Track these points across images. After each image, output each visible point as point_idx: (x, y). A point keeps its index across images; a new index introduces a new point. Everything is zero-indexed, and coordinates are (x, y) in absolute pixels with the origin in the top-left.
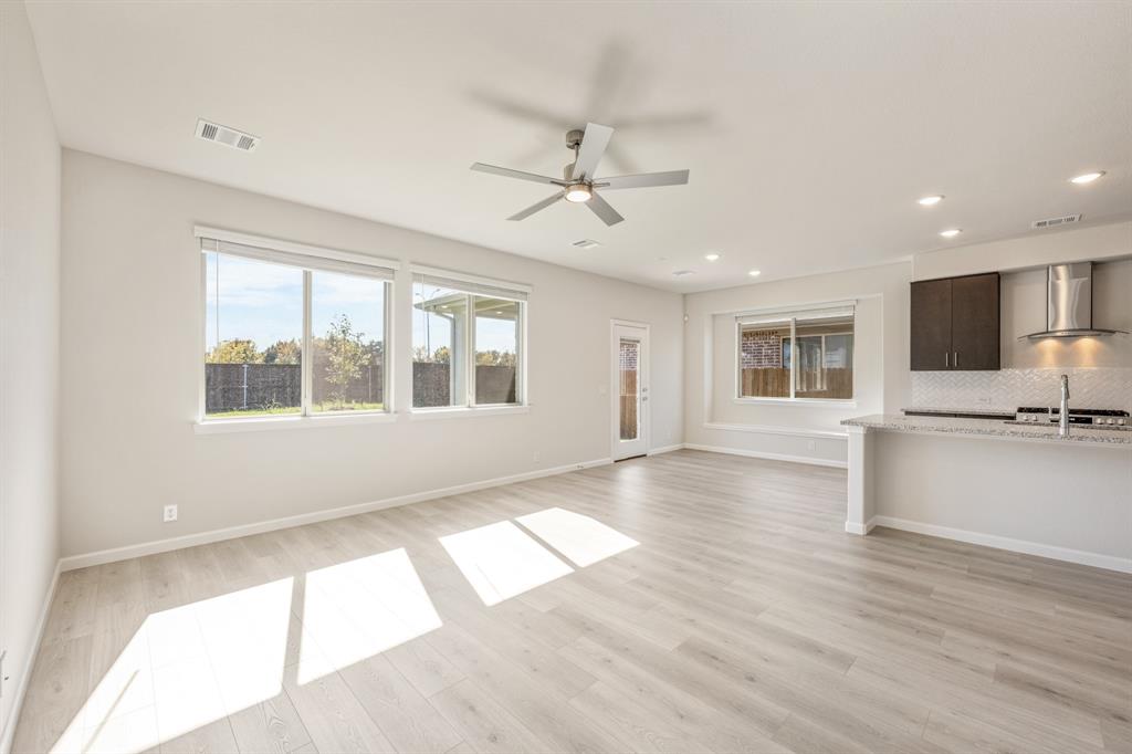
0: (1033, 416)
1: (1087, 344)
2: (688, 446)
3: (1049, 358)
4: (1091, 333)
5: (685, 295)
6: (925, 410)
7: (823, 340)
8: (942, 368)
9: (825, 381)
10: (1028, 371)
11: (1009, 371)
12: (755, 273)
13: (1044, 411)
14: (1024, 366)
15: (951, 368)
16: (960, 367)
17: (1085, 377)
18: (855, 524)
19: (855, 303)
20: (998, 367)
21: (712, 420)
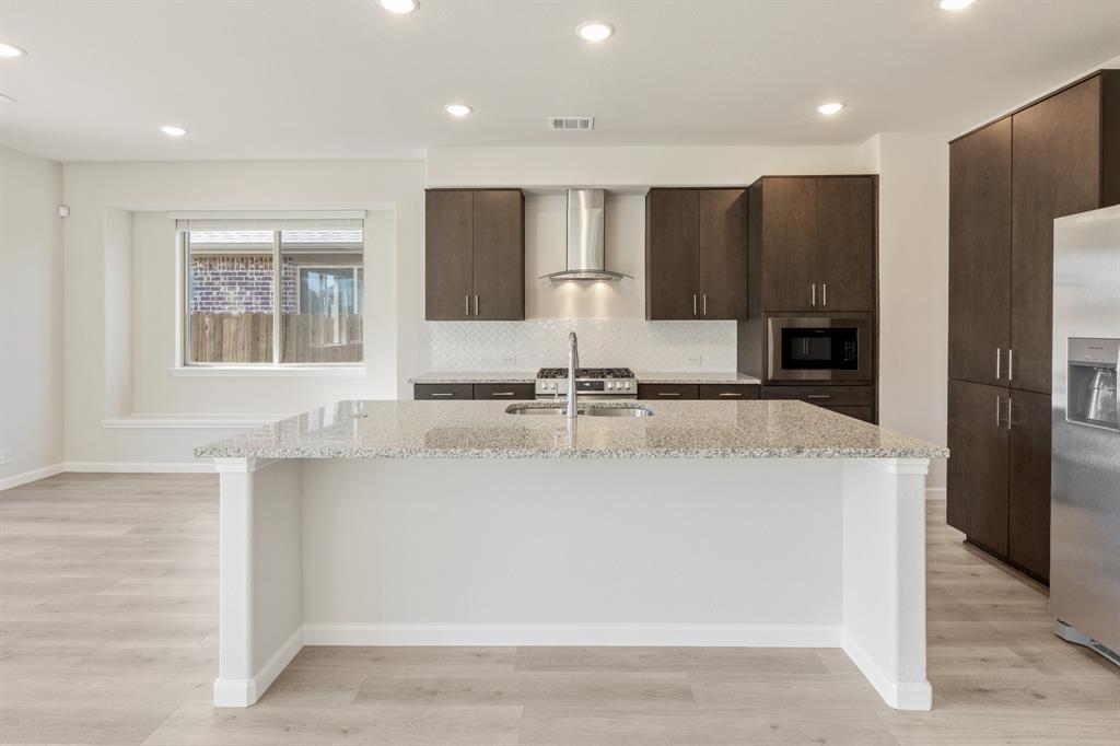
1: (600, 288)
2: (69, 466)
3: (569, 306)
4: (604, 276)
5: (59, 166)
7: (355, 272)
8: (461, 316)
9: (344, 333)
12: (174, 131)
15: (471, 317)
16: (482, 316)
17: (599, 329)
19: (364, 216)
20: (522, 317)
21: (128, 409)
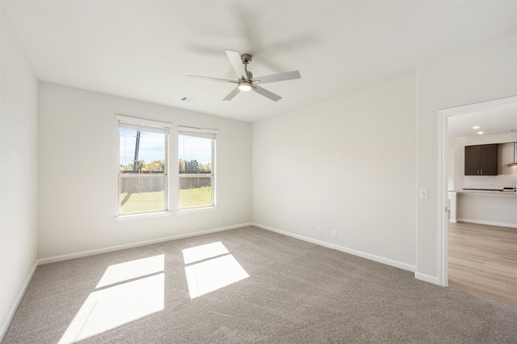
0: (509, 190)
6: (471, 188)
8: (477, 175)
10: (507, 176)
11: (500, 176)
13: (512, 189)
14: (507, 174)
15: (480, 175)
16: (483, 175)
18: (453, 220)
20: (497, 175)
